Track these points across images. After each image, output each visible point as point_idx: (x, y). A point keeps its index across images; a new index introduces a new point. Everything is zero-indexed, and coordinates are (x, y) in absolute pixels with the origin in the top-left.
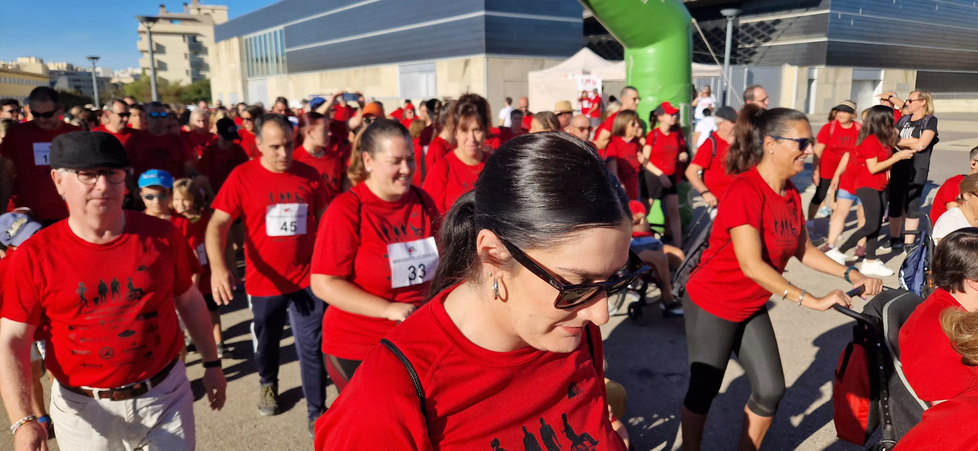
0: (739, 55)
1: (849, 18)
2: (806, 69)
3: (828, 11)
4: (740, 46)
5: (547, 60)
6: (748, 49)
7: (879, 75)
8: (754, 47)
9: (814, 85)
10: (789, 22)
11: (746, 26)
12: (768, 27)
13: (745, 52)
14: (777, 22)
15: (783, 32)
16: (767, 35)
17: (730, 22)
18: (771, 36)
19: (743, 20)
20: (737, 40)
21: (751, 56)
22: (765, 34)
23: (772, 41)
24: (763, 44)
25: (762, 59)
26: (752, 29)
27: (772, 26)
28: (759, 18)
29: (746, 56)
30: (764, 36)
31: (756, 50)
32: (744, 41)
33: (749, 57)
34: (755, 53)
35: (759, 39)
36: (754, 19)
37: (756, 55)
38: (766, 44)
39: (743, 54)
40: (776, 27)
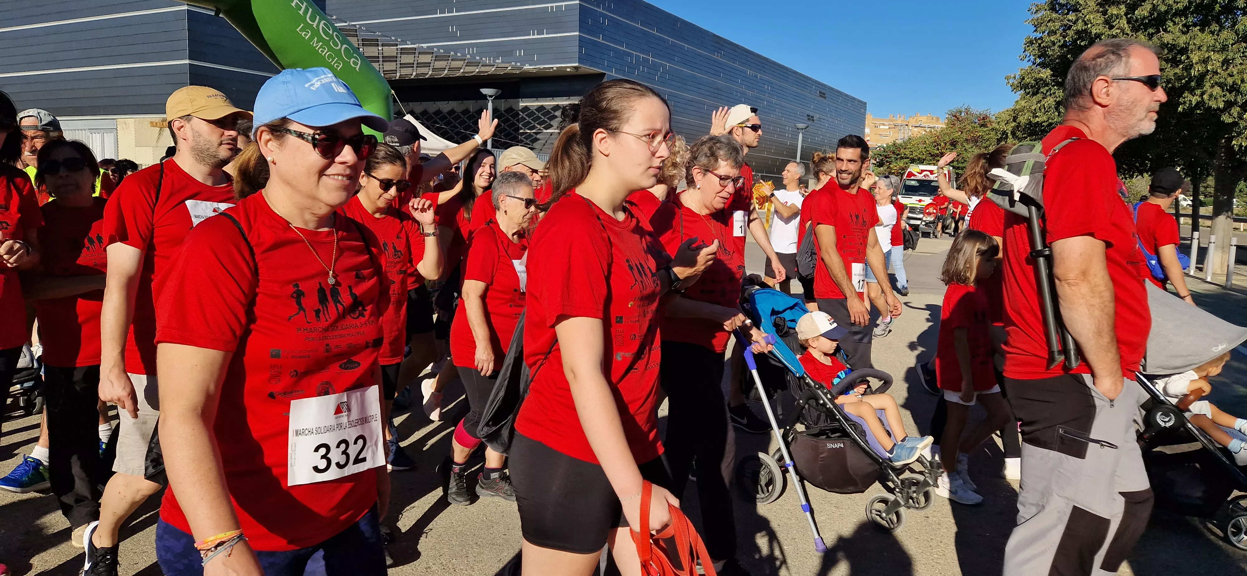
4: (521, 131)
8: (536, 133)
11: (526, 109)
12: (548, 112)
13: (526, 138)
14: (556, 107)
16: (548, 121)
17: (490, 101)
18: (552, 123)
19: (523, 102)
20: (518, 123)
21: (533, 143)
22: (546, 119)
23: (553, 128)
24: (545, 131)
25: (545, 147)
26: (533, 113)
27: (553, 112)
28: (539, 102)
29: (528, 142)
30: (544, 122)
31: (538, 136)
32: (525, 125)
33: (531, 144)
34: (537, 140)
35: (540, 125)
36: (533, 102)
37: (539, 142)
38: (548, 131)
39: (525, 140)
40: (556, 114)
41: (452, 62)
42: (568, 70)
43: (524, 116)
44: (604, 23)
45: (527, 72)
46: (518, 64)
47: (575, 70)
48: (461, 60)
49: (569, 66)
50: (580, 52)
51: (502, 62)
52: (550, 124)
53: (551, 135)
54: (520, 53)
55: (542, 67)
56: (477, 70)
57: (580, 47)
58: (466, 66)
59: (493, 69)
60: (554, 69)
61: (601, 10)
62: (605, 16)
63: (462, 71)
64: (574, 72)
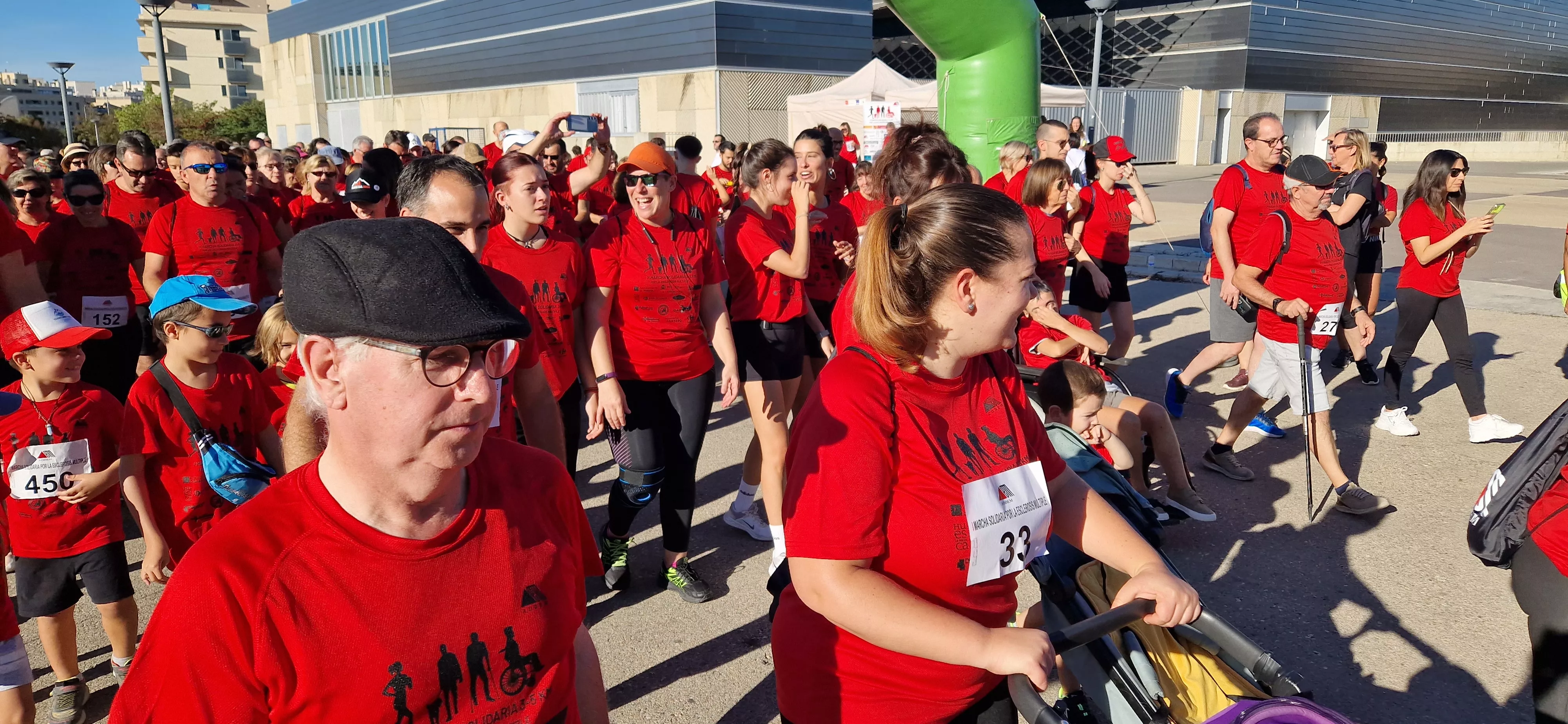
0: (1114, 72)
1: (1280, 15)
2: (1215, 93)
3: (1249, 4)
4: (1115, 57)
5: (816, 77)
6: (1128, 62)
7: (1324, 104)
8: (1137, 59)
9: (1227, 119)
10: (1191, 19)
11: (1125, 24)
12: (1158, 27)
13: (1122, 67)
14: (1173, 19)
15: (1181, 36)
16: (1157, 40)
17: (1100, 18)
18: (1163, 42)
19: (1121, 15)
20: (1110, 47)
21: (1131, 73)
22: (1154, 38)
23: (1165, 49)
24: (1151, 55)
25: (1149, 78)
26: (1134, 30)
27: (1165, 26)
28: (1145, 12)
29: (1125, 72)
30: (1151, 41)
31: (1140, 63)
32: (1120, 49)
33: (1129, 74)
34: (1138, 68)
35: (1144, 47)
36: (1134, 14)
37: (1140, 71)
38: (1156, 54)
39: (1120, 70)
40: (1170, 28)
52: (1159, 44)
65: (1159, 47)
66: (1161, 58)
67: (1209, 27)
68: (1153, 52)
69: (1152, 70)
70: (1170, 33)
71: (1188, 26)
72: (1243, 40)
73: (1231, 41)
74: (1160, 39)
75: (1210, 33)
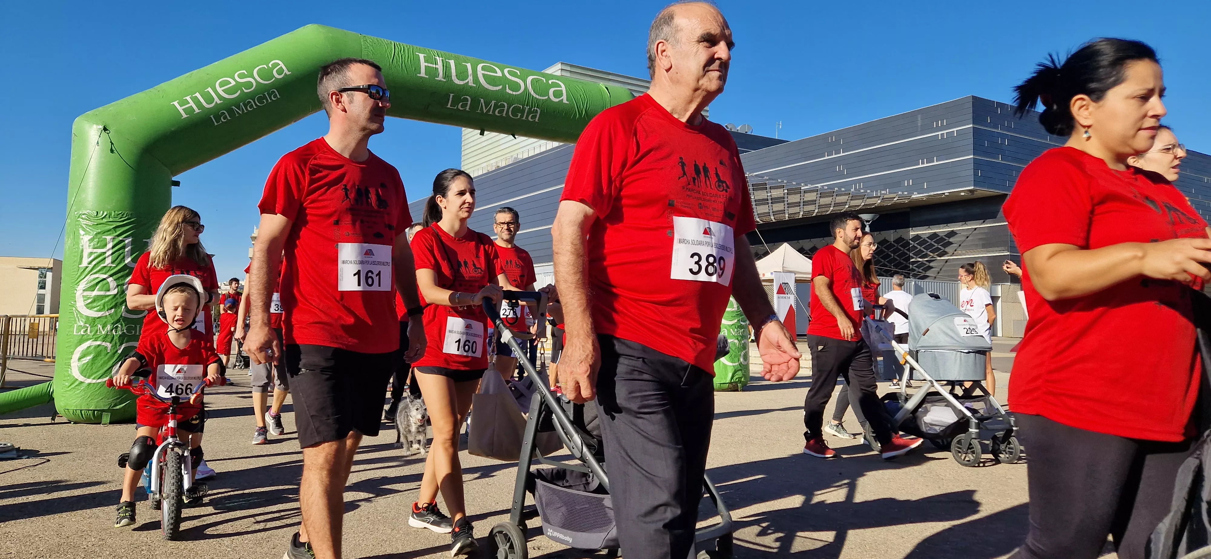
0: (913, 270)
4: (913, 260)
6: (922, 264)
8: (929, 261)
10: (966, 234)
11: (917, 237)
12: (942, 239)
13: (918, 267)
14: (952, 234)
15: (960, 245)
16: (942, 248)
18: (947, 249)
19: (914, 231)
20: (908, 253)
22: (940, 247)
23: (949, 255)
24: (939, 258)
25: (939, 274)
26: (925, 241)
27: (947, 238)
28: (931, 229)
29: (920, 271)
30: (939, 249)
31: (931, 264)
32: (916, 254)
34: (930, 268)
35: (933, 253)
36: (925, 230)
37: (932, 270)
38: (942, 258)
39: (917, 269)
40: (951, 240)
41: (837, 198)
42: (963, 194)
43: (916, 245)
44: (1003, 143)
45: (917, 200)
46: (906, 193)
47: (970, 194)
48: (845, 195)
49: (963, 190)
50: (976, 174)
51: (890, 193)
52: (944, 251)
53: (946, 262)
54: (908, 183)
55: (932, 194)
56: (863, 204)
57: (975, 170)
58: (851, 200)
59: (879, 202)
60: (946, 194)
61: (999, 131)
62: (1003, 136)
63: (847, 206)
64: (970, 196)
65: (945, 253)
66: (947, 261)
67: (980, 239)
68: (940, 257)
69: (941, 270)
70: (951, 243)
71: (964, 238)
72: (1006, 248)
73: (997, 249)
74: (945, 248)
75: (981, 243)
